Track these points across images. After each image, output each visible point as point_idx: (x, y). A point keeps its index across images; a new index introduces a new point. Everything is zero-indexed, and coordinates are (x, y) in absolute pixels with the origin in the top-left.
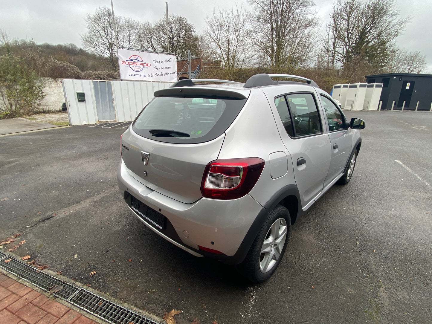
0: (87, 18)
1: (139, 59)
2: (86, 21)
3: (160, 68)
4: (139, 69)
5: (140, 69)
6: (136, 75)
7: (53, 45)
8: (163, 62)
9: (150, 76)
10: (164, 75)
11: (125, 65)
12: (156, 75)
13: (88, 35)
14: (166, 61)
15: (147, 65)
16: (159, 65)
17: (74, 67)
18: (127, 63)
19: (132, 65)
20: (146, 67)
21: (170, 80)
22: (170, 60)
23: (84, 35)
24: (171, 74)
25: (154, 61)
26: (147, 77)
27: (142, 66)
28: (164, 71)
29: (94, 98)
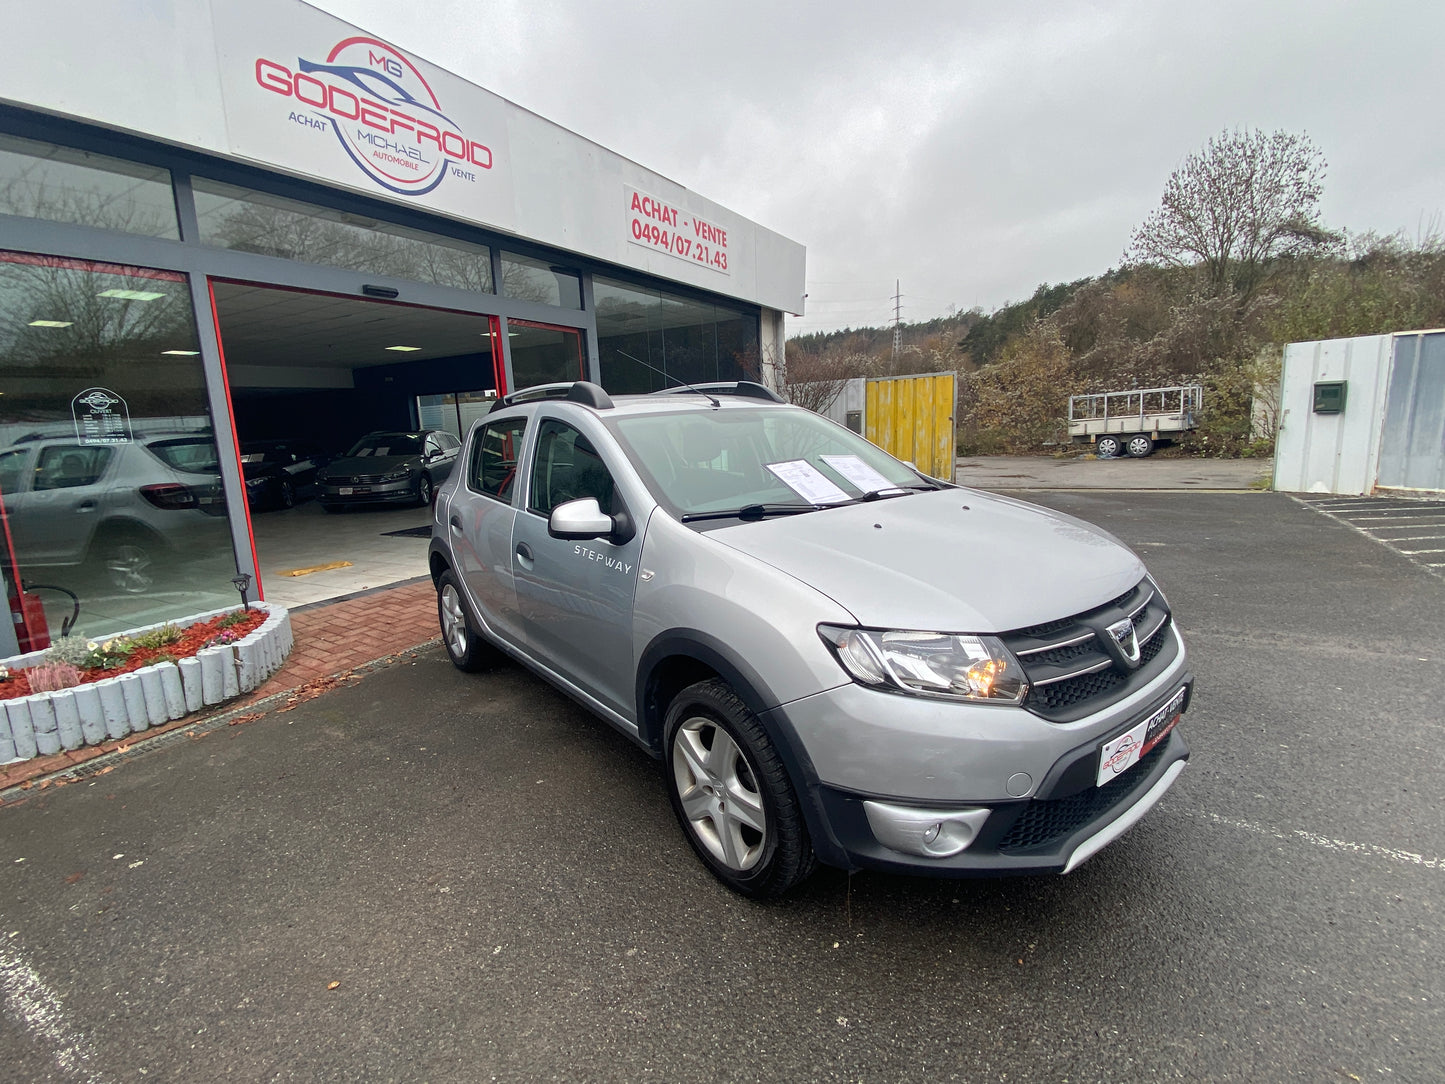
29: (1382, 399)
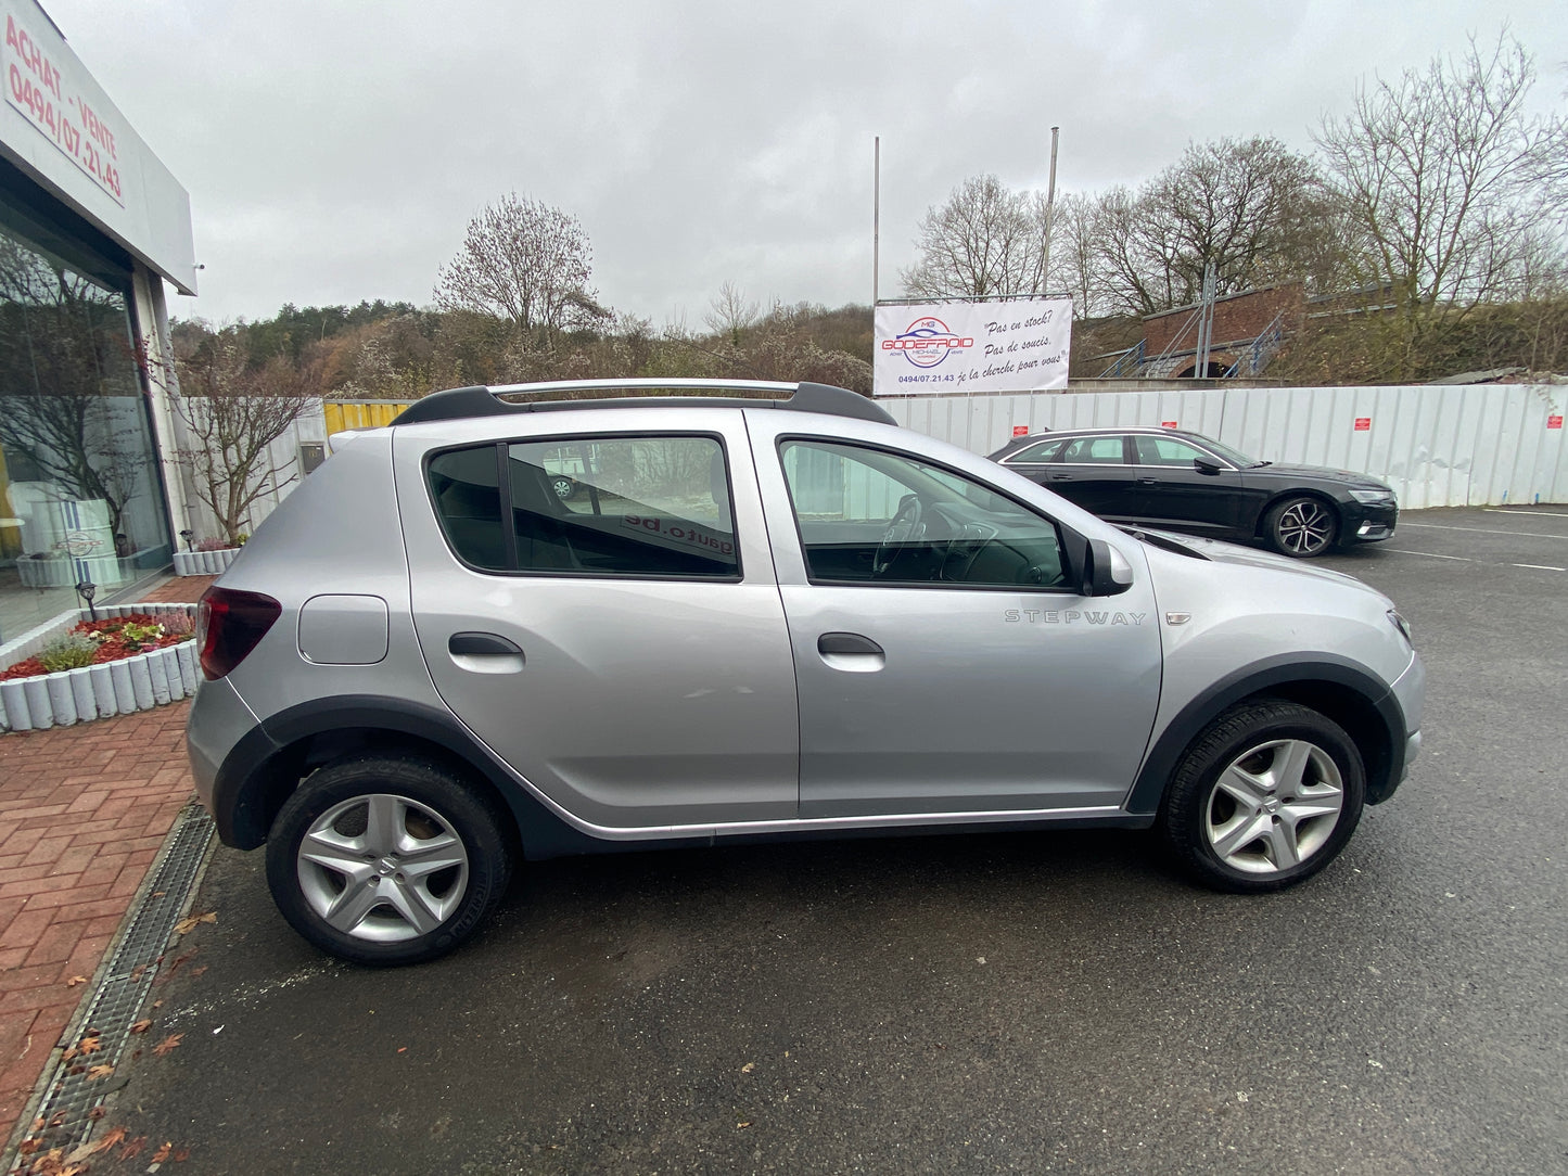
0: (924, 221)
1: (938, 328)
2: (922, 228)
3: (1005, 349)
4: (931, 360)
5: (938, 357)
6: (922, 378)
7: (865, 308)
8: (1018, 326)
9: (967, 377)
10: (1016, 368)
11: (893, 350)
12: (989, 372)
13: (920, 266)
14: (1032, 322)
15: (961, 343)
16: (1001, 340)
17: (862, 364)
18: (899, 345)
19: (915, 349)
20: (959, 349)
21: (1040, 384)
22: (1047, 315)
23: (911, 269)
24: (1044, 362)
25: (987, 326)
26: (957, 380)
27: (943, 349)
28: (1016, 358)
